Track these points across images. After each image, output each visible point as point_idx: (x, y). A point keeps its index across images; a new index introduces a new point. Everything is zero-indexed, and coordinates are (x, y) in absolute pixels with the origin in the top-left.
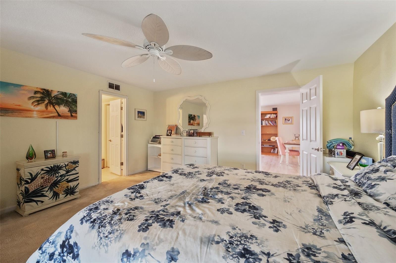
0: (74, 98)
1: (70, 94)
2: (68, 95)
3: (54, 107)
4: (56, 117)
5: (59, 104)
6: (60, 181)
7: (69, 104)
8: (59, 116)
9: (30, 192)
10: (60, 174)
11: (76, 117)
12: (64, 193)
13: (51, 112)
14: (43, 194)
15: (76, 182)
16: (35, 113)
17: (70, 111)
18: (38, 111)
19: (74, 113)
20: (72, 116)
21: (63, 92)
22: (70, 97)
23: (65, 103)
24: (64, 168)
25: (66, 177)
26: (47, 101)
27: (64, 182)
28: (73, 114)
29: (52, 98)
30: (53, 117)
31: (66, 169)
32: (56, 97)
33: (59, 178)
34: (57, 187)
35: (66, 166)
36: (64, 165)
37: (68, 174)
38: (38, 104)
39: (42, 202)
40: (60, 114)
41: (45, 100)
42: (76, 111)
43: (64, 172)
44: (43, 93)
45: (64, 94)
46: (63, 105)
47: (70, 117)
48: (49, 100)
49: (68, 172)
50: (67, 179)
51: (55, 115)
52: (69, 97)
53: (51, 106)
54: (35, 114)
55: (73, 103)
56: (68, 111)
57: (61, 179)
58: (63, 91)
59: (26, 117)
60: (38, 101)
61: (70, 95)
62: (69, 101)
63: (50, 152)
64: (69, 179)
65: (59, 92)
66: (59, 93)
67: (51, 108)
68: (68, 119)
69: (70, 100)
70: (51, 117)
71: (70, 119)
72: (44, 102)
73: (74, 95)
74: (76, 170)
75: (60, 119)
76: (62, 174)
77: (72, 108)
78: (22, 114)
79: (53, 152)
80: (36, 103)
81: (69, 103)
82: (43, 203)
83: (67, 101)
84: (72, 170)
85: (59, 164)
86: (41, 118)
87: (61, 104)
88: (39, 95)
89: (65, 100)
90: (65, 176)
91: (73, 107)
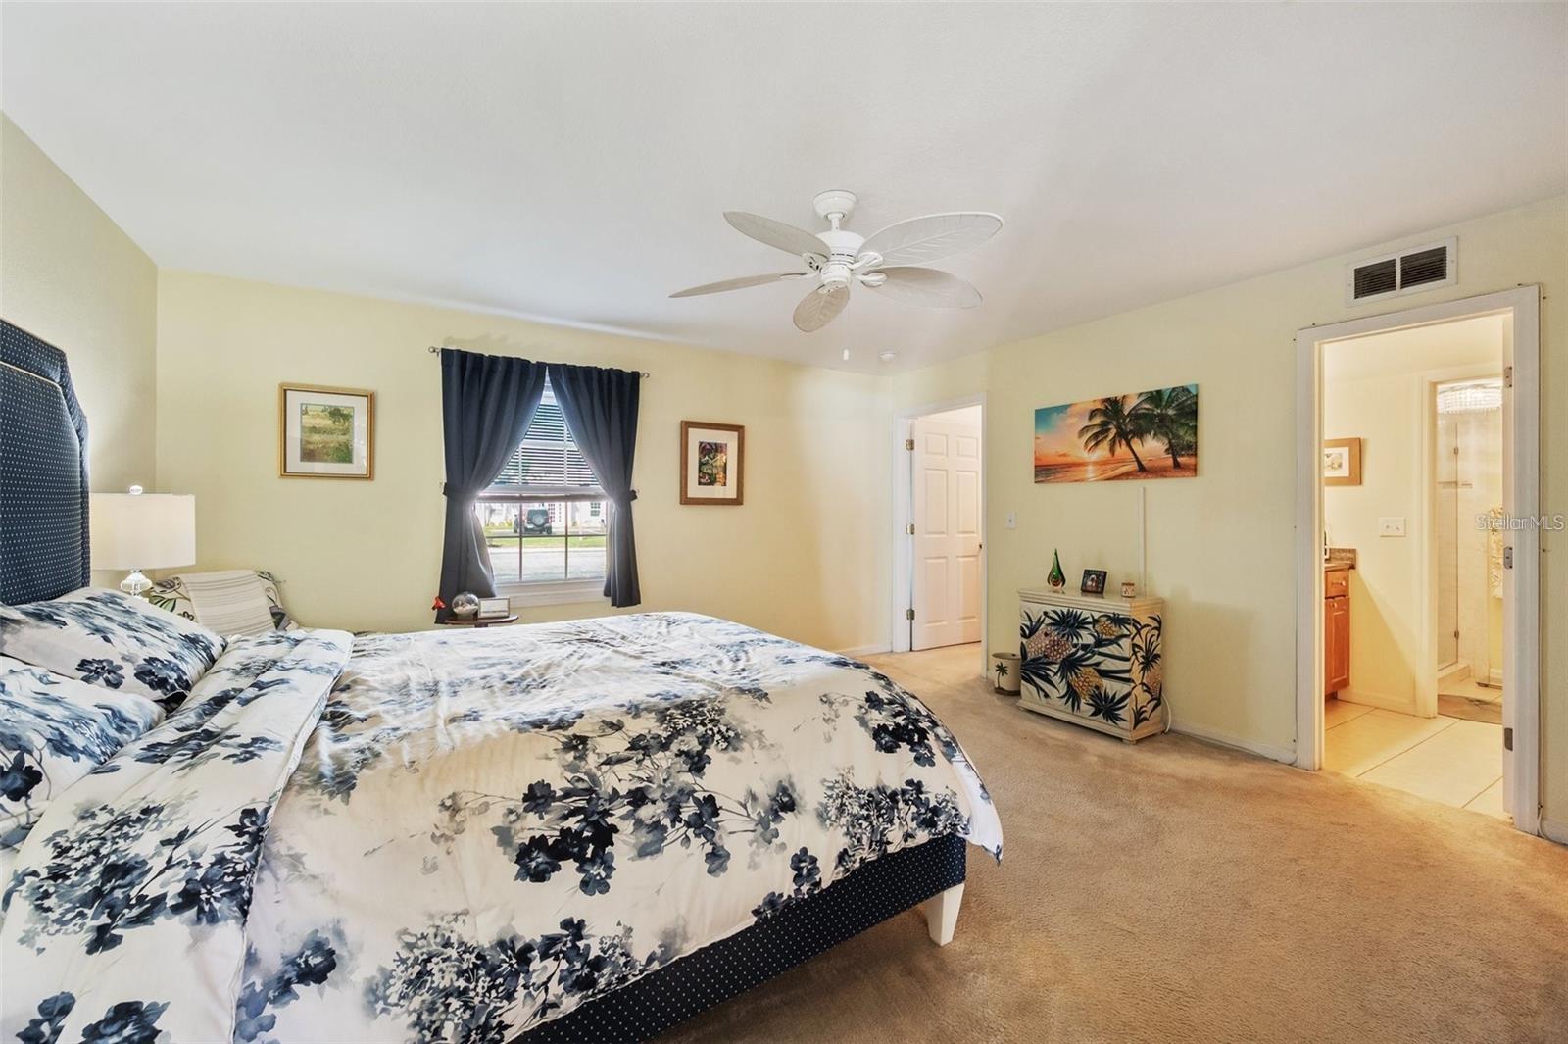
0: (1183, 402)
1: (1174, 389)
2: (1166, 398)
3: (1129, 444)
4: (1133, 475)
5: (1140, 434)
6: (1081, 659)
7: (1168, 428)
8: (1143, 470)
9: (1029, 659)
10: (1080, 641)
11: (1194, 470)
12: (1091, 702)
13: (1123, 461)
14: (1048, 675)
15: (1122, 688)
16: (1090, 468)
17: (1173, 450)
18: (1096, 463)
19: (1183, 456)
20: (1177, 465)
21: (1151, 393)
22: (1173, 402)
23: (1156, 426)
24: (1090, 627)
25: (1096, 658)
26: (1113, 432)
27: (1091, 669)
28: (1179, 459)
29: (1125, 420)
30: (1127, 475)
31: (1096, 632)
32: (1135, 415)
33: (1081, 653)
34: (1076, 674)
35: (1096, 621)
36: (1090, 620)
37: (1101, 650)
38: (1096, 444)
39: (1046, 696)
40: (1143, 463)
41: (1110, 429)
42: (1192, 449)
43: (1090, 640)
44: (1104, 412)
45: (1155, 397)
46: (1152, 433)
47: (1170, 471)
48: (1118, 427)
49: (1099, 643)
50: (1098, 664)
51: (1131, 469)
52: (1168, 405)
53: (1124, 442)
54: (1090, 472)
55: (1183, 421)
56: (1167, 450)
57: (1083, 655)
58: (1153, 390)
59: (1076, 481)
60: (1096, 436)
61: (1174, 394)
62: (1167, 415)
63: (1093, 576)
64: (1103, 667)
65: (1141, 394)
66: (1142, 398)
67: (1122, 450)
68: (1166, 477)
69: (1171, 412)
70: (1122, 475)
71: (1172, 477)
72: (1107, 437)
73: (1185, 390)
74: (1119, 645)
75: (1145, 478)
76: (1085, 642)
77: (1179, 437)
78: (1068, 474)
79: (1102, 576)
80: (1093, 443)
81: (1169, 424)
82: (1048, 700)
83: (1163, 417)
84: (1111, 642)
85: (1079, 612)
86: (1102, 480)
87: (1146, 433)
88: (1097, 420)
89: (1159, 415)
90: (1093, 653)
91: (1181, 433)
